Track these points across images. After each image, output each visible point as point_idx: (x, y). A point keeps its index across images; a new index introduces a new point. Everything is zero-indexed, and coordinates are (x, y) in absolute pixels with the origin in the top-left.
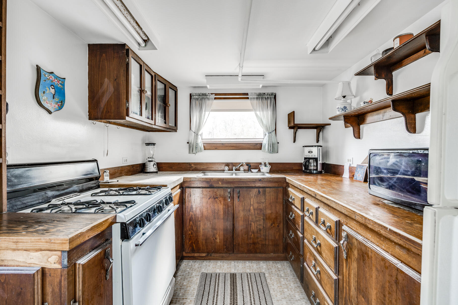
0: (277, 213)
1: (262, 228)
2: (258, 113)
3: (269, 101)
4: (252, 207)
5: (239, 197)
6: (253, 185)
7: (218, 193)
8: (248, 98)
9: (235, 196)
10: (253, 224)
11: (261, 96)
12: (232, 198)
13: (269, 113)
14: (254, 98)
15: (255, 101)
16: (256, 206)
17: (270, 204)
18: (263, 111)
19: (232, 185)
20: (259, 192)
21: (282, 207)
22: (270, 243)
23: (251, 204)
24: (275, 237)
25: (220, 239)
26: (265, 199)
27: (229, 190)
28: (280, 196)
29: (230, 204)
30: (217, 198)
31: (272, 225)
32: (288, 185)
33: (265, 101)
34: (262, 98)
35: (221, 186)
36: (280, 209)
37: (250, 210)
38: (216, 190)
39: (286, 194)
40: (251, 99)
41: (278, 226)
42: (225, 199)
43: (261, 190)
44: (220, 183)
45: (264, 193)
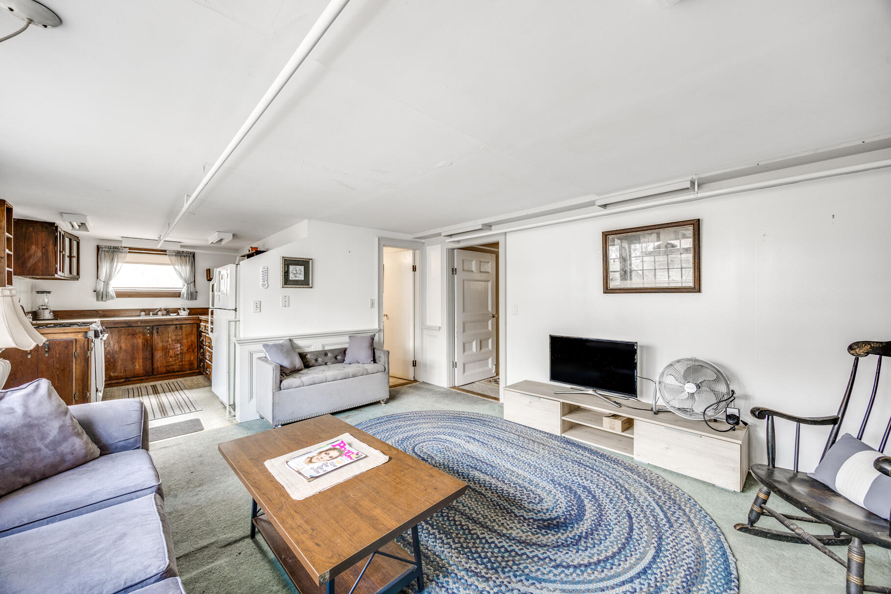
0: (192, 341)
1: (178, 352)
2: (177, 267)
3: (188, 258)
4: (170, 339)
5: (157, 333)
6: (171, 323)
7: (137, 331)
8: (166, 254)
9: (155, 331)
10: (171, 351)
11: (179, 254)
12: (152, 333)
13: (188, 268)
14: (173, 255)
15: (174, 258)
16: (174, 338)
17: (186, 335)
18: (181, 265)
19: (151, 324)
20: (176, 328)
21: (196, 337)
22: (187, 363)
23: (169, 337)
24: (190, 358)
25: (139, 366)
26: (182, 332)
27: (148, 328)
28: (195, 329)
29: (149, 338)
30: (136, 334)
31: (187, 350)
32: (201, 321)
33: (183, 258)
34: (180, 256)
35: (141, 325)
36: (194, 338)
37: (168, 341)
38: (135, 328)
39: (199, 326)
40: (169, 255)
41: (193, 351)
42: (144, 334)
43: (178, 326)
44: (139, 323)
45: (181, 328)
